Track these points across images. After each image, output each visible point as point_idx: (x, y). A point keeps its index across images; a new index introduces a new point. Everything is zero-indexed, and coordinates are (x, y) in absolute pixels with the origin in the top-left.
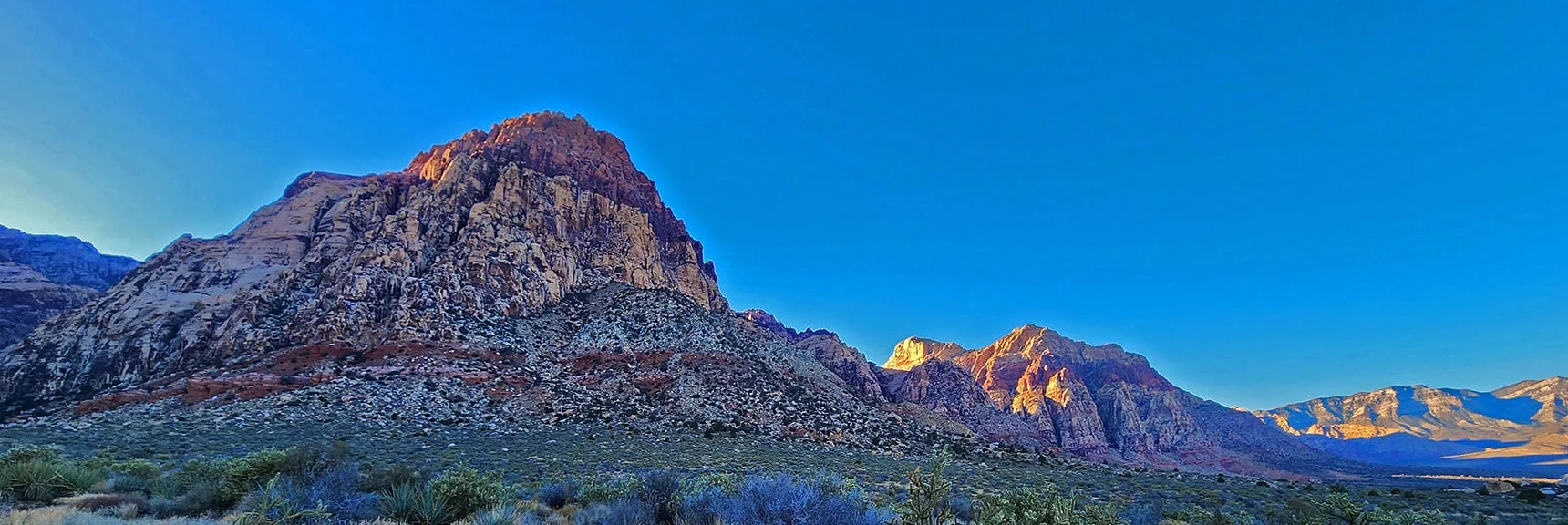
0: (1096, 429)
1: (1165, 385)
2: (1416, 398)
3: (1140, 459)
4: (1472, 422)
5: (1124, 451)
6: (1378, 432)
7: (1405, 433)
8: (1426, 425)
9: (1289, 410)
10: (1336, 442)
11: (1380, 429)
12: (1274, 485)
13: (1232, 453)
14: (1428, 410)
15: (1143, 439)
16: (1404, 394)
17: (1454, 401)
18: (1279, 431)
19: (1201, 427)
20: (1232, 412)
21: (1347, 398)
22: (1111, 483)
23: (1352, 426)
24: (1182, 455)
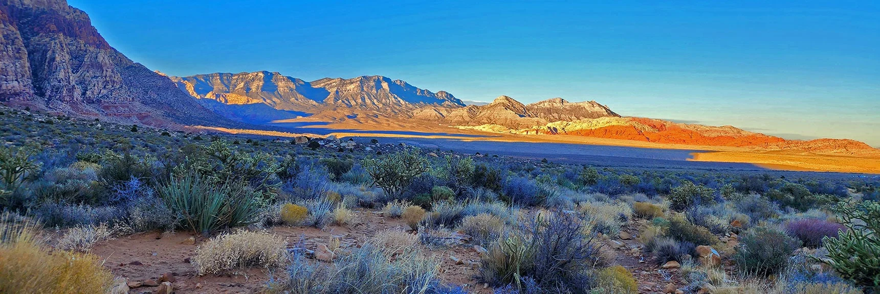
0: (23, 76)
1: (101, 44)
2: (273, 81)
3: (64, 108)
4: (297, 100)
5: (49, 99)
6: (248, 101)
7: (263, 103)
8: (275, 99)
9: (197, 79)
10: (223, 105)
11: (250, 99)
12: (174, 135)
13: (148, 108)
14: (277, 89)
15: (71, 90)
16: (268, 76)
17: (292, 86)
18: (186, 94)
19: (126, 84)
20: (155, 75)
21: (235, 75)
22: (30, 129)
23: (234, 95)
24: (107, 108)
